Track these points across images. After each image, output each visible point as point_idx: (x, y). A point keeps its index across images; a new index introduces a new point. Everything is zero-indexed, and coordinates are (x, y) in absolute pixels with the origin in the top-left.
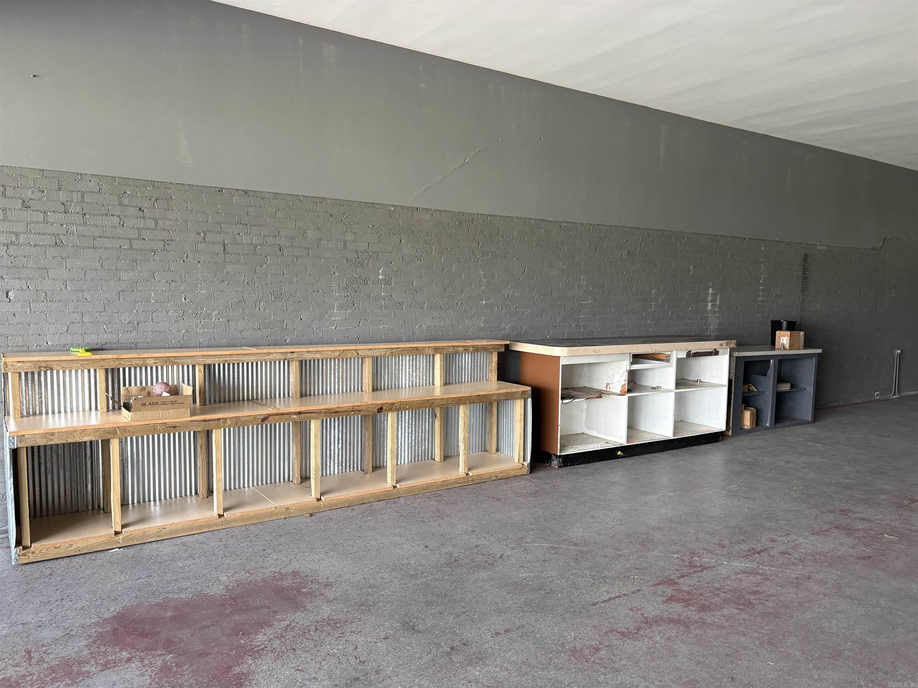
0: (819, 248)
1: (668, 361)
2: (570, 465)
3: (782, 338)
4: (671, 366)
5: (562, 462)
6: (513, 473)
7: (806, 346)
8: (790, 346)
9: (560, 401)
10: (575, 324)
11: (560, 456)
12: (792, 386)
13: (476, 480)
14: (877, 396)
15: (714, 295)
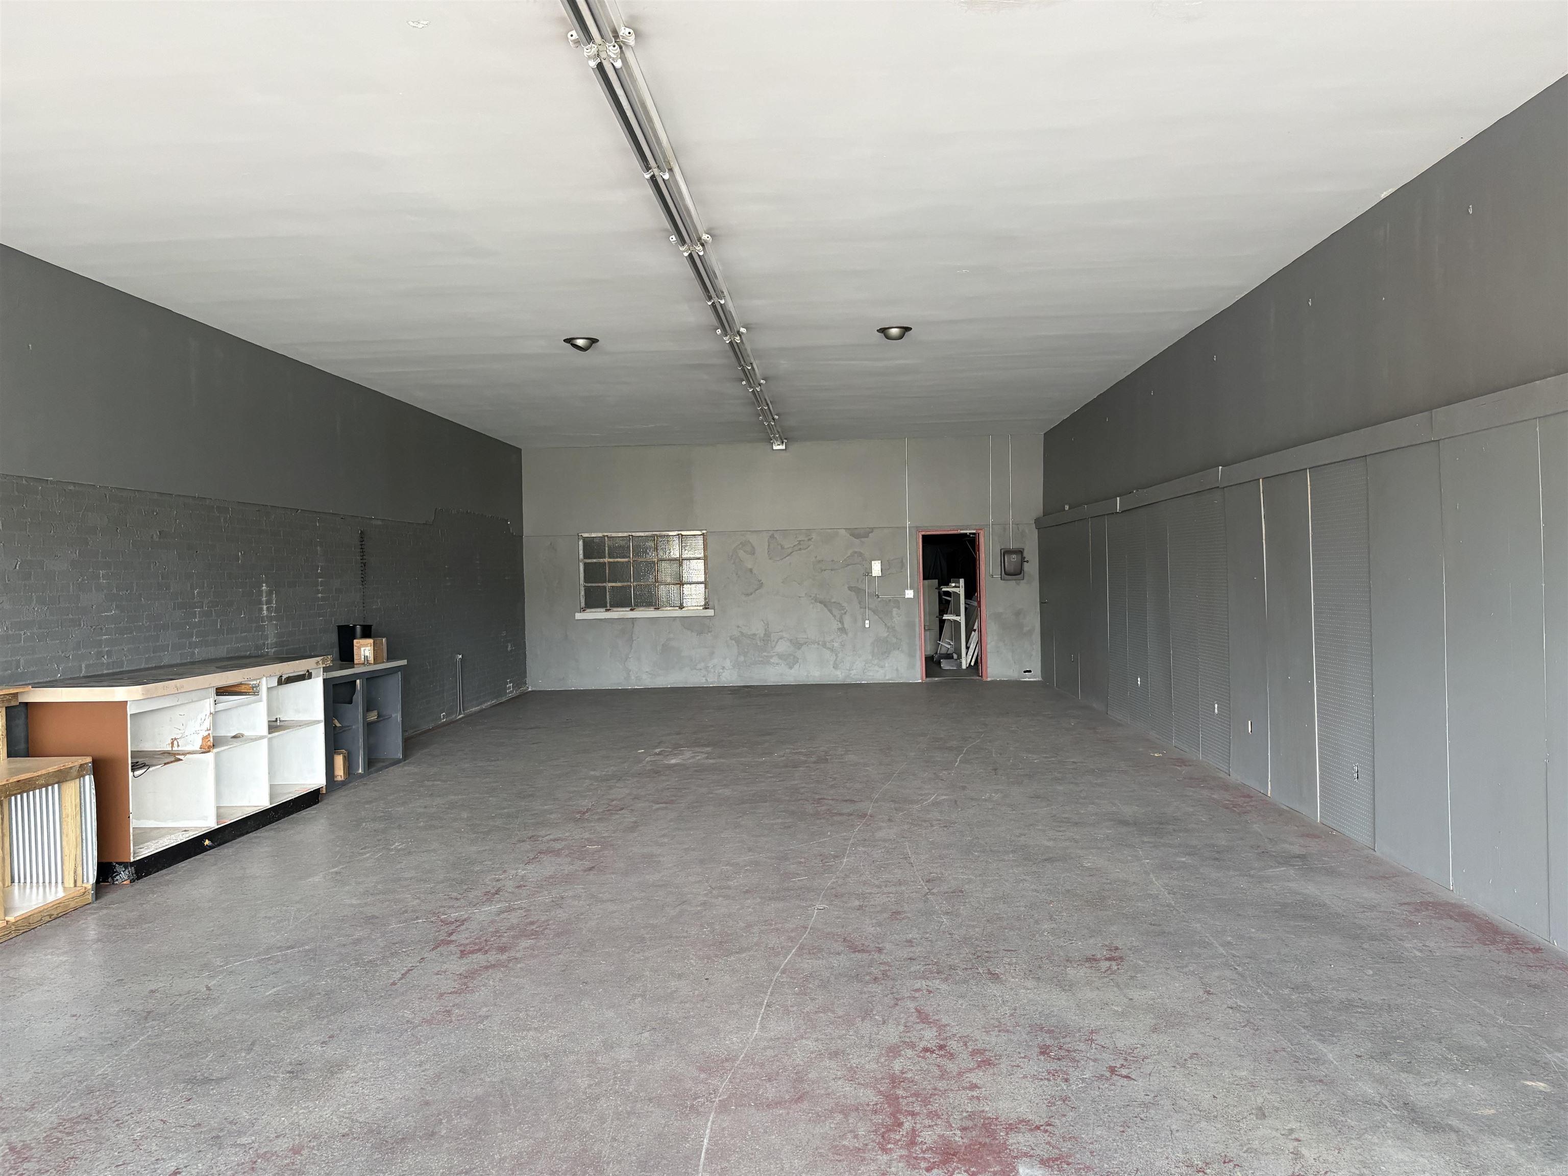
0: (374, 522)
1: (256, 693)
2: (145, 876)
3: (362, 649)
4: (261, 701)
5: (136, 873)
6: (73, 905)
7: (390, 659)
8: (374, 659)
9: (131, 774)
10: (96, 650)
11: (132, 864)
12: (379, 716)
13: (22, 928)
14: (443, 719)
15: (269, 593)
